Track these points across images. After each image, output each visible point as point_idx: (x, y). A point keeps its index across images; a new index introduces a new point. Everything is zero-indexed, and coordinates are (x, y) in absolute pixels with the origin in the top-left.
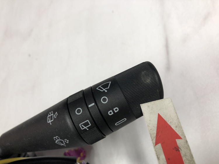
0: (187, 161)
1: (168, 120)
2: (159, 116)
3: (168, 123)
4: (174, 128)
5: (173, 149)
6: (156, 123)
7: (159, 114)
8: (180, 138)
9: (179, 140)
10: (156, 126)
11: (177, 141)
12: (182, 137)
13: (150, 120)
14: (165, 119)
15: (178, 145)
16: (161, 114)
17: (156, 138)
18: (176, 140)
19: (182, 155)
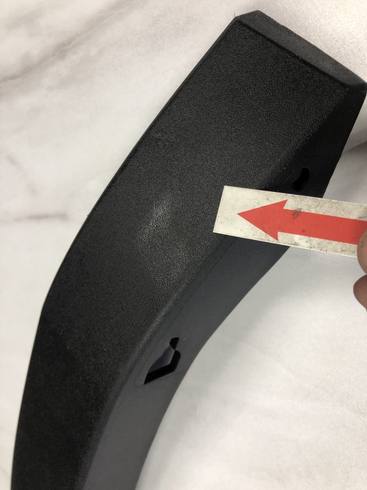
2: (242, 214)
3: (257, 207)
4: (269, 203)
5: (294, 218)
6: (249, 223)
8: (284, 202)
9: (286, 204)
10: (253, 225)
11: (286, 208)
12: (285, 199)
13: (241, 230)
14: (250, 209)
15: (292, 209)
16: (241, 212)
17: (269, 234)
19: (307, 211)
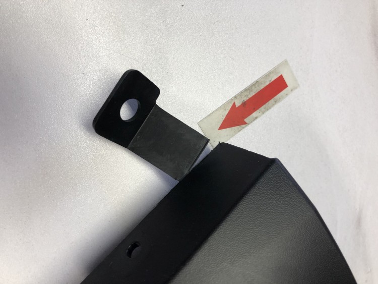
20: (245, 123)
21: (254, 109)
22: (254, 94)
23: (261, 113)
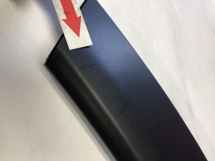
0: (59, 6)
1: (72, 32)
2: (79, 36)
3: (72, 30)
4: (67, 26)
5: (69, 13)
6: (80, 30)
7: (79, 37)
8: (64, 20)
10: (81, 29)
12: (62, 20)
13: (85, 33)
14: (74, 33)
15: (65, 16)
17: (80, 21)
18: (66, 19)
19: (63, 9)
20: (80, 17)
21: (72, 8)
22: (61, 4)
23: (76, 4)
